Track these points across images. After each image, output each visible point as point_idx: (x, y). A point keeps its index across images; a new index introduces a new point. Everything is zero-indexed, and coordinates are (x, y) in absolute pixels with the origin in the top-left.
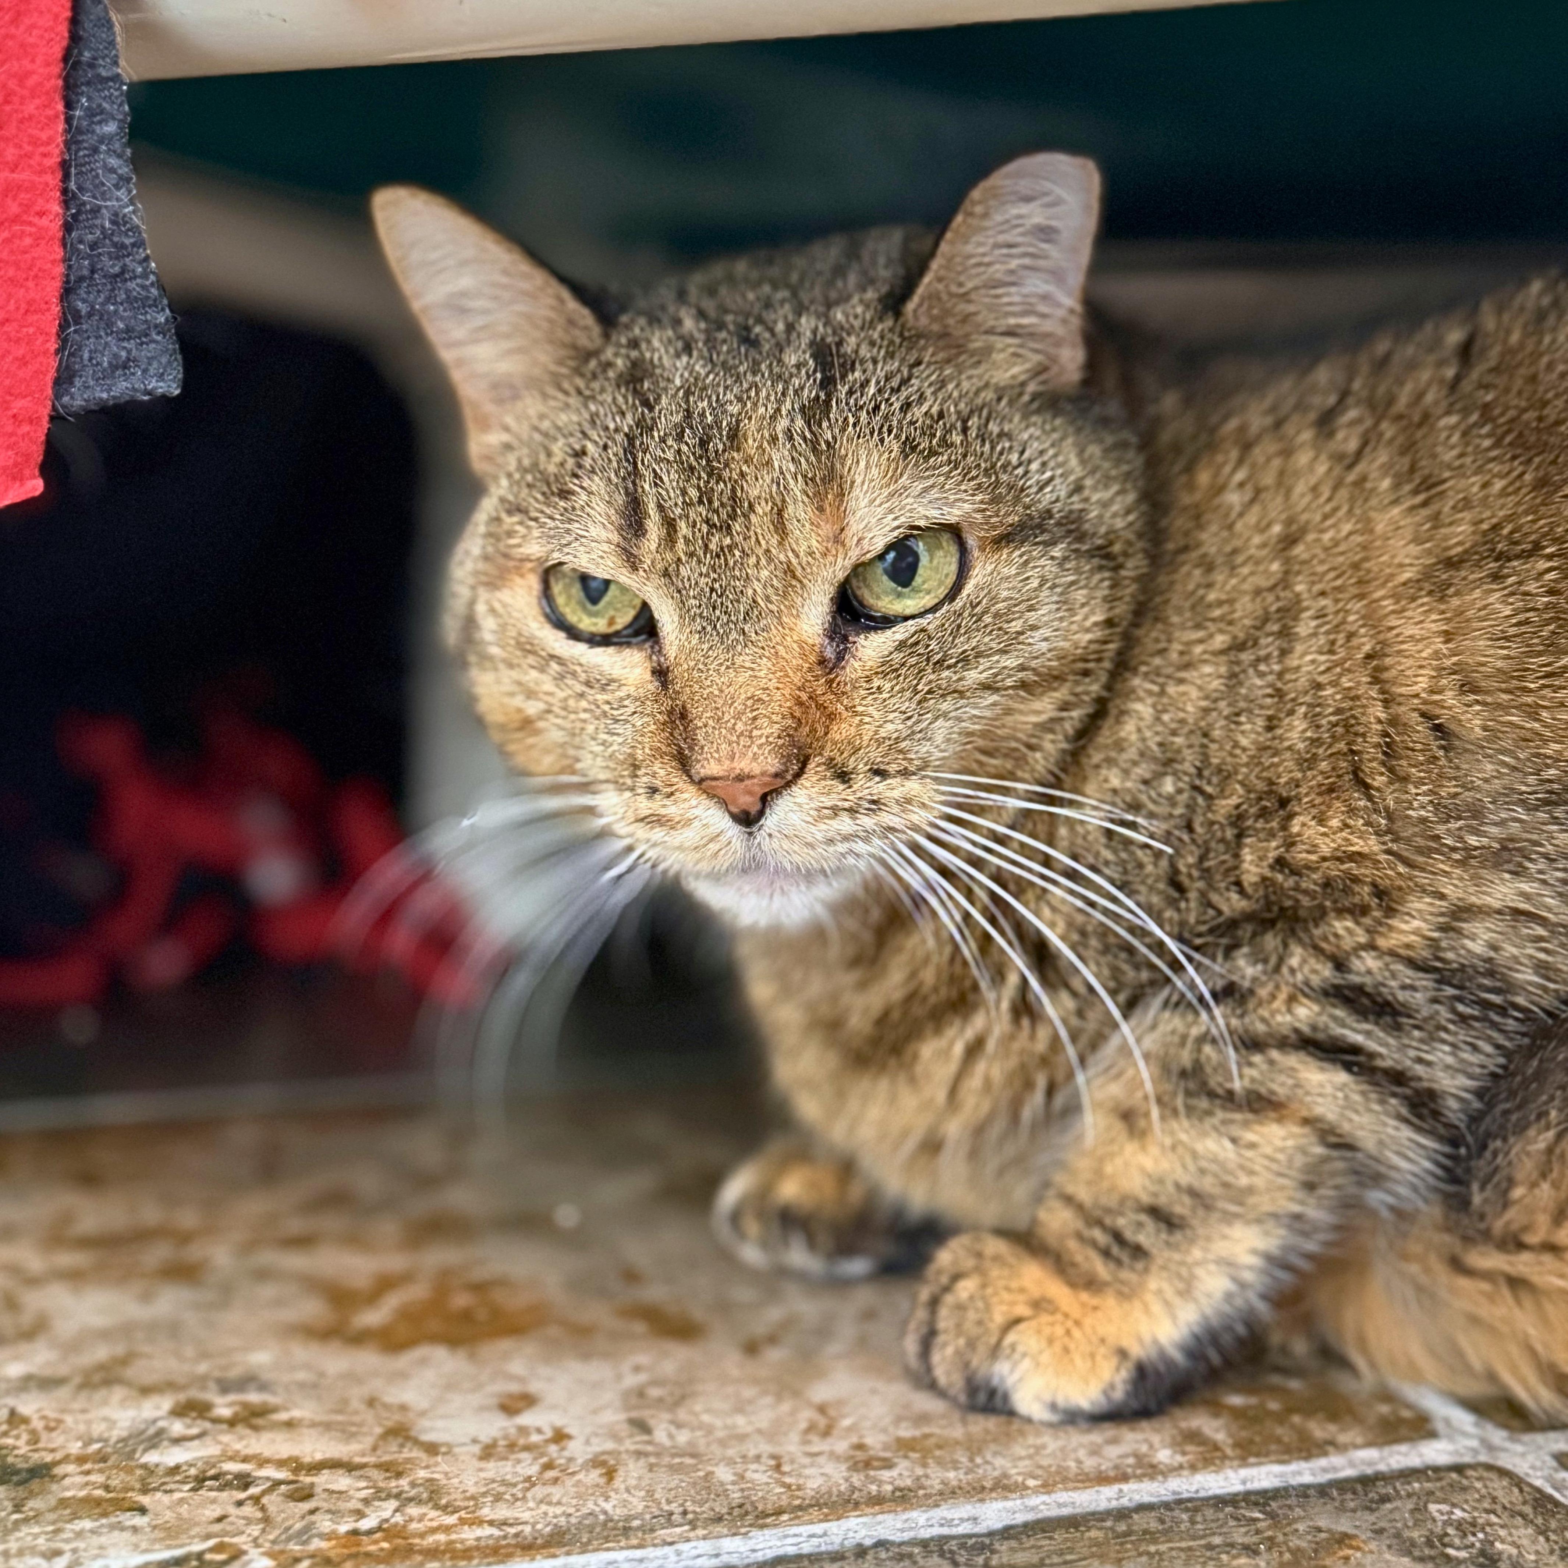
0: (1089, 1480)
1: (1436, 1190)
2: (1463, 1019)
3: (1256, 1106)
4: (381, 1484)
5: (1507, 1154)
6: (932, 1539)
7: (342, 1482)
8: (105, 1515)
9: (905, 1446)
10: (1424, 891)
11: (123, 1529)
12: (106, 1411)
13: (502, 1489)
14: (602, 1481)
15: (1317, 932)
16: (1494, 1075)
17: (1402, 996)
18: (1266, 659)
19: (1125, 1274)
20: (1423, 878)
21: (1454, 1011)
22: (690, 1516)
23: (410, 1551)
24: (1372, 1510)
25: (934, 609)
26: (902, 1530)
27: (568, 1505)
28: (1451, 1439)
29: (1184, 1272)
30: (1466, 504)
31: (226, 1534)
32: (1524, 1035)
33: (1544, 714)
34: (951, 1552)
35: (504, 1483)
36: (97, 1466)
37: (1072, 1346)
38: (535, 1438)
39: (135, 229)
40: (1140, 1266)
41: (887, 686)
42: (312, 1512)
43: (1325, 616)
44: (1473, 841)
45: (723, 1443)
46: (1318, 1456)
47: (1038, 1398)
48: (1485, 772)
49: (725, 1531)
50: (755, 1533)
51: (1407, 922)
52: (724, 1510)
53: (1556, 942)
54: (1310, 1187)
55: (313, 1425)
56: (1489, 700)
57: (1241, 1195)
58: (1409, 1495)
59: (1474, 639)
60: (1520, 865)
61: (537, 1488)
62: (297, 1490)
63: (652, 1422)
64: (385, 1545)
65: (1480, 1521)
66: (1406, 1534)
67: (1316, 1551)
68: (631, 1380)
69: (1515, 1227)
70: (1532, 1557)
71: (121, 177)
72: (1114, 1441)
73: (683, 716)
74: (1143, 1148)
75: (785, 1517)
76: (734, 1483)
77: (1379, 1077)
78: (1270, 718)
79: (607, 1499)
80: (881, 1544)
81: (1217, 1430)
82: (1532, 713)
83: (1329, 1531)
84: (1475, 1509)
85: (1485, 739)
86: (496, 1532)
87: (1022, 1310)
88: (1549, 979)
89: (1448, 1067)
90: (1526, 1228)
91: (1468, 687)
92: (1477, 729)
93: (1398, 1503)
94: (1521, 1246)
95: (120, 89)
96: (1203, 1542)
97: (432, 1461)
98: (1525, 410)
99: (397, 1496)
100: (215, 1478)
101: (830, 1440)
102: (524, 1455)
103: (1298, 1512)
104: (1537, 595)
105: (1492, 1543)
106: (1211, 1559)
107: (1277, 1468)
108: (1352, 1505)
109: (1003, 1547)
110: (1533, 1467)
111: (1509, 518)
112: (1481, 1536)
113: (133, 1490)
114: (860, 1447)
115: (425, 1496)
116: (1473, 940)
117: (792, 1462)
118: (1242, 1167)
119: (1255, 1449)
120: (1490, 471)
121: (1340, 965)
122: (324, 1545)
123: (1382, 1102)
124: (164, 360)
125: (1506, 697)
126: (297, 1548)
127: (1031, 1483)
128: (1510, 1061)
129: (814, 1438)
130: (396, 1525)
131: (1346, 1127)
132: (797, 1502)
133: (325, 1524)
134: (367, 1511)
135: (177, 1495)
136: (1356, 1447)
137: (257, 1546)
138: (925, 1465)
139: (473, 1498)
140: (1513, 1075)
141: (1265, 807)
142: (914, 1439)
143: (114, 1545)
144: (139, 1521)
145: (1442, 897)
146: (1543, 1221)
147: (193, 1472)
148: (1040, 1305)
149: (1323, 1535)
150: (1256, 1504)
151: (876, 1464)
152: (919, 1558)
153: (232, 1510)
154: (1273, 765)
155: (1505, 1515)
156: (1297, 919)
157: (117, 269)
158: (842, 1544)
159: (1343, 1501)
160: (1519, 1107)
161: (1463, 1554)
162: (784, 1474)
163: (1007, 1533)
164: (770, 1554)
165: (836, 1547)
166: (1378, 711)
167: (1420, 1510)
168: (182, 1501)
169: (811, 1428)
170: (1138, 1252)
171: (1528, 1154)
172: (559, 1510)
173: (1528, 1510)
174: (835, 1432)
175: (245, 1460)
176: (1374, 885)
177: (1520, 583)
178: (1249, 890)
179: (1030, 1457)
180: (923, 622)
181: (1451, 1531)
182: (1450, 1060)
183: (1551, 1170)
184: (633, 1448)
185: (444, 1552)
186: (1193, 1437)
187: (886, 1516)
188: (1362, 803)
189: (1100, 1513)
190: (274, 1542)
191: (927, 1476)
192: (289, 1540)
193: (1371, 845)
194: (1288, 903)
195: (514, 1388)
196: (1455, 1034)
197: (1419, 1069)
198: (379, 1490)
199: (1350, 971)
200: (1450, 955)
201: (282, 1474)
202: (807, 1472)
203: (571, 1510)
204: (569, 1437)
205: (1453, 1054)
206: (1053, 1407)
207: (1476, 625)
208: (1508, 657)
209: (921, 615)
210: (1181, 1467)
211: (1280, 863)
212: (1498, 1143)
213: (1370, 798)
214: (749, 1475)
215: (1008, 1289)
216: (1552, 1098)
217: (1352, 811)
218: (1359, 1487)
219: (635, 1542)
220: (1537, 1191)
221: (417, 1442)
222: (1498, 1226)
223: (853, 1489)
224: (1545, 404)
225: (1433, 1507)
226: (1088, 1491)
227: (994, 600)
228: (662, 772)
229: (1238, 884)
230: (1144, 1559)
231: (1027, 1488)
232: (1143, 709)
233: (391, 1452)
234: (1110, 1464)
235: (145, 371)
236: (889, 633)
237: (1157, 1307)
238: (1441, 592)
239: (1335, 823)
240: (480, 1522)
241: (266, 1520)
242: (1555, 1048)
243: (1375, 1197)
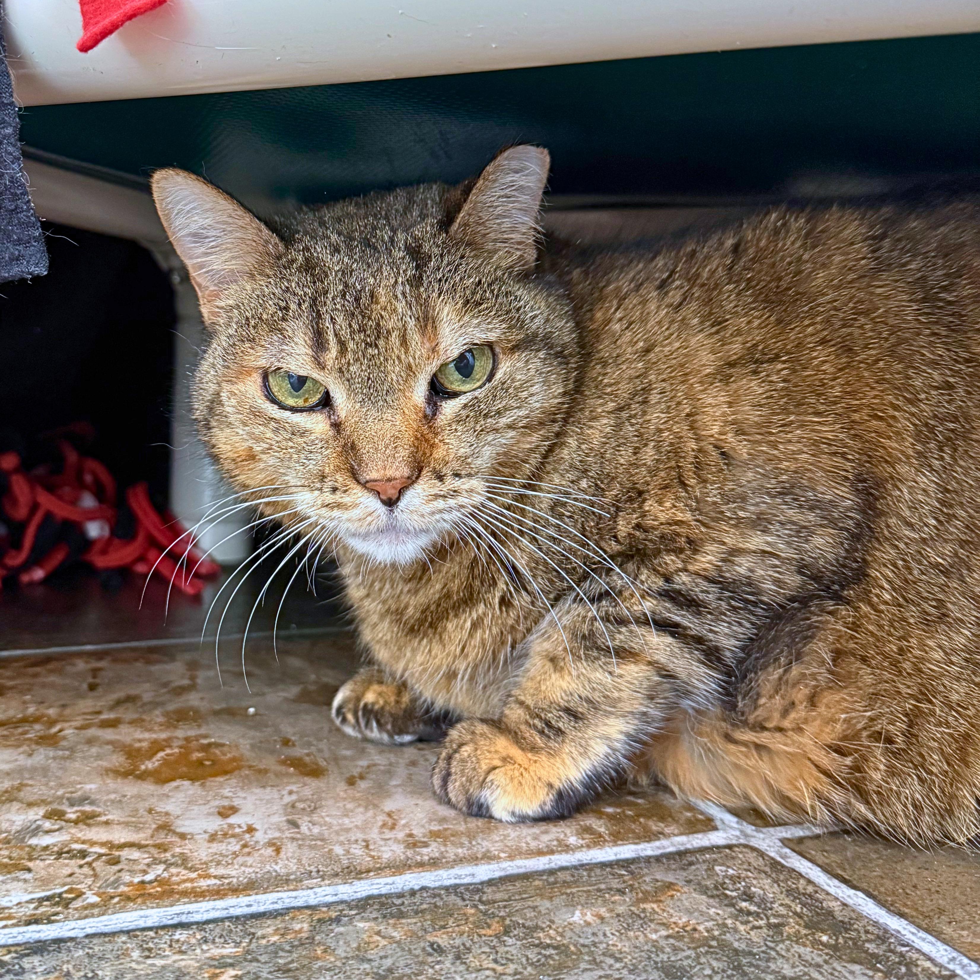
0: (533, 853)
1: (719, 699)
2: (735, 609)
3: (623, 655)
4: (156, 856)
5: (757, 681)
6: (451, 886)
7: (135, 854)
8: (9, 873)
9: (434, 835)
10: (714, 540)
11: (19, 880)
12: (8, 816)
13: (221, 858)
14: (274, 854)
15: (656, 562)
16: (751, 639)
17: (702, 596)
18: (634, 416)
19: (552, 744)
20: (714, 534)
21: (729, 604)
22: (321, 873)
23: (172, 892)
24: (684, 869)
25: (480, 387)
26: (435, 881)
27: (256, 867)
28: (724, 830)
29: (583, 743)
30: (739, 332)
31: (74, 883)
32: (766, 617)
33: (781, 446)
34: (461, 893)
35: (221, 855)
36: (5, 846)
37: (523, 782)
38: (237, 830)
39: (22, 185)
40: (560, 739)
41: (459, 428)
42: (120, 871)
43: (665, 392)
44: (741, 514)
45: (337, 833)
46: (655, 840)
47: (505, 809)
48: (747, 477)
49: (340, 881)
50: (356, 882)
51: (704, 557)
52: (339, 870)
53: (784, 568)
54: (651, 698)
55: (119, 823)
56: (752, 439)
57: (614, 702)
58: (704, 861)
59: (743, 406)
60: (766, 527)
61: (239, 858)
62: (110, 859)
63: (300, 822)
64: (159, 889)
65: (743, 875)
66: (704, 883)
67: (656, 892)
68: (287, 799)
69: (760, 718)
70: (771, 895)
71: (15, 158)
72: (546, 832)
73: (353, 447)
74: (562, 677)
75: (372, 874)
76: (344, 855)
77: (689, 640)
78: (636, 448)
79: (277, 864)
80: (424, 889)
81: (600, 826)
82: (774, 445)
83: (662, 881)
84: (739, 869)
85: (749, 460)
86: (218, 882)
87: (497, 763)
88: (781, 588)
89: (726, 634)
90: (767, 719)
91: (740, 432)
92: (745, 455)
93: (698, 866)
94: (764, 728)
95: (14, 109)
96: (595, 887)
97: (183, 843)
98: (770, 282)
99: (165, 862)
100: (68, 852)
101: (395, 832)
102: (232, 840)
103: (646, 871)
104: (777, 382)
105: (749, 888)
106: (600, 896)
107: (633, 847)
108: (674, 867)
109: (488, 890)
110: (769, 846)
111: (761, 341)
112: (743, 884)
113: (24, 859)
114: (411, 835)
115: (180, 862)
116: (740, 567)
117: (375, 843)
118: (615, 687)
119: (621, 836)
120: (752, 315)
121: (668, 579)
122: (126, 889)
123: (691, 653)
124: (38, 256)
125: (759, 437)
126: (112, 891)
127: (502, 855)
128: (760, 632)
129: (385, 830)
130: (165, 878)
131: (671, 666)
132: (378, 866)
133: (126, 878)
134: (149, 871)
135: (48, 862)
136: (675, 835)
137: (91, 890)
138: (445, 845)
139: (205, 863)
140: (761, 638)
141: (631, 496)
142: (439, 831)
143: (14, 889)
144: (28, 876)
145: (724, 543)
146: (776, 715)
147: (56, 849)
148: (506, 760)
149: (659, 883)
150: (623, 867)
151: (419, 844)
152: (444, 896)
153: (77, 870)
154: (636, 473)
155: (756, 873)
156: (645, 555)
157: (13, 207)
158: (402, 889)
159: (669, 865)
160: (763, 656)
161: (734, 894)
162: (370, 850)
163: (490, 882)
164: (364, 894)
165: (400, 890)
166: (693, 445)
167: (710, 869)
168: (50, 865)
169: (384, 825)
170: (559, 732)
171: (768, 680)
172: (251, 870)
173: (767, 869)
174: (397, 827)
175: (83, 842)
176: (688, 537)
177: (768, 376)
178: (621, 540)
179: (502, 841)
180: (476, 393)
181: (727, 881)
182: (727, 631)
183: (780, 689)
184: (289, 835)
185: (190, 893)
186: (588, 830)
187: (425, 873)
188: (683, 494)
189: (540, 872)
190: (99, 888)
191: (447, 851)
192: (107, 886)
193: (688, 516)
194: (641, 547)
195: (226, 803)
196: (730, 616)
197: (711, 636)
198: (155, 859)
199: (673, 583)
200: (727, 575)
201: (103, 851)
202: (383, 849)
203: (258, 870)
204: (255, 830)
205: (728, 628)
206: (513, 814)
207: (744, 398)
208: (760, 416)
209: (474, 390)
210: (582, 846)
211: (638, 526)
212: (753, 675)
213: (687, 492)
214: (352, 850)
215: (490, 752)
216: (782, 651)
217: (677, 498)
218: (677, 857)
219: (292, 887)
220: (773, 701)
221: (174, 832)
222: (751, 719)
223: (408, 859)
224: (780, 279)
225: (717, 868)
226: (533, 859)
227: (513, 381)
228: (341, 479)
229: (615, 537)
230: (564, 897)
231: (500, 858)
232: (572, 442)
233: (161, 838)
234: (544, 845)
235: (28, 262)
236: (457, 400)
237: (568, 761)
238: (726, 380)
239: (668, 504)
240: (208, 876)
241: (95, 876)
242: (784, 624)
243: (686, 703)
